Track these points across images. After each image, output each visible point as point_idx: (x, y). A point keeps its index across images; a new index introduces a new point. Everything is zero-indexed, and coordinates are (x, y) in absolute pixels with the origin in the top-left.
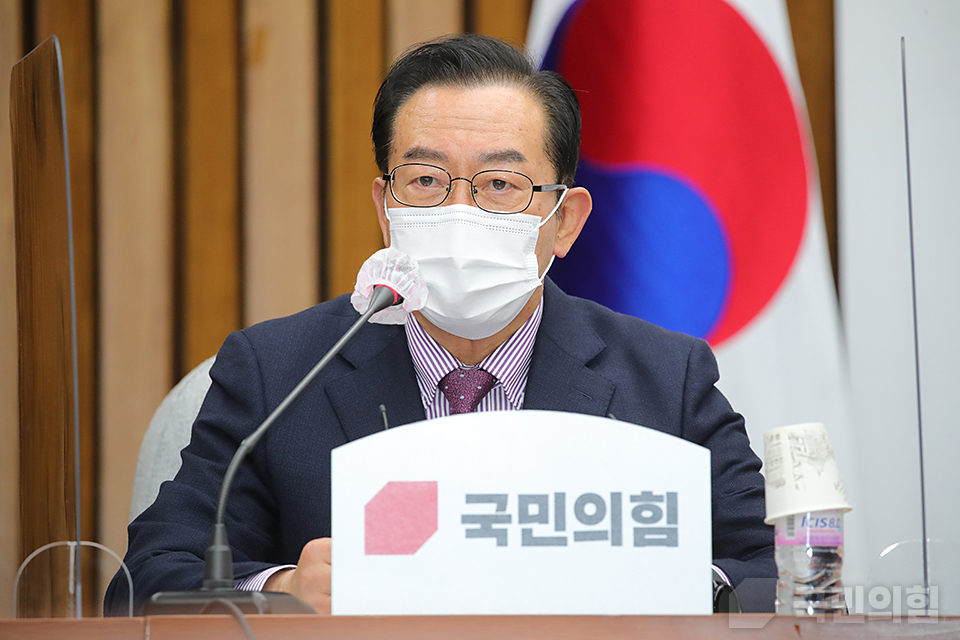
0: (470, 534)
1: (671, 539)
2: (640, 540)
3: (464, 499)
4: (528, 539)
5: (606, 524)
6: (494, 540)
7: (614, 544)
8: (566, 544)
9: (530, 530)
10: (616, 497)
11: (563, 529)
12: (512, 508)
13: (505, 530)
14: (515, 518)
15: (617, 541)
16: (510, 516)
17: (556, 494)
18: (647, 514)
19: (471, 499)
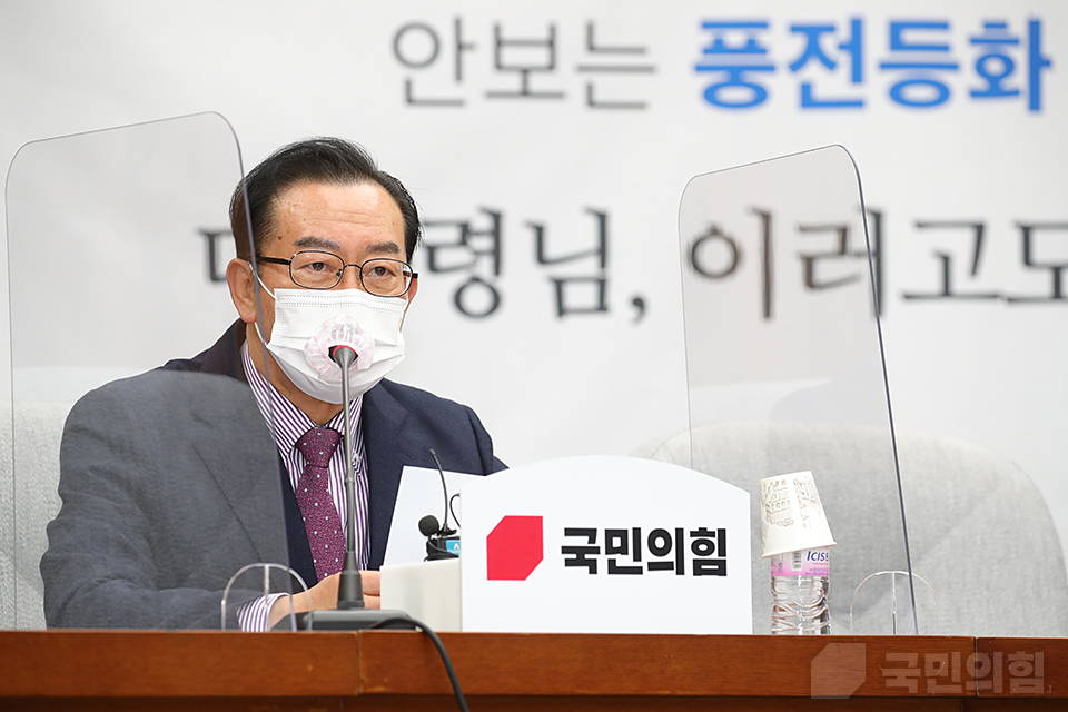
0: (569, 563)
1: (721, 570)
2: (698, 571)
3: (563, 532)
4: (613, 568)
5: (671, 557)
6: (587, 568)
7: (677, 574)
8: (641, 573)
9: (615, 560)
10: (680, 532)
11: (640, 560)
12: (600, 541)
13: (595, 560)
14: (603, 550)
15: (681, 571)
16: (599, 548)
17: (634, 529)
18: (703, 547)
19: (569, 532)
